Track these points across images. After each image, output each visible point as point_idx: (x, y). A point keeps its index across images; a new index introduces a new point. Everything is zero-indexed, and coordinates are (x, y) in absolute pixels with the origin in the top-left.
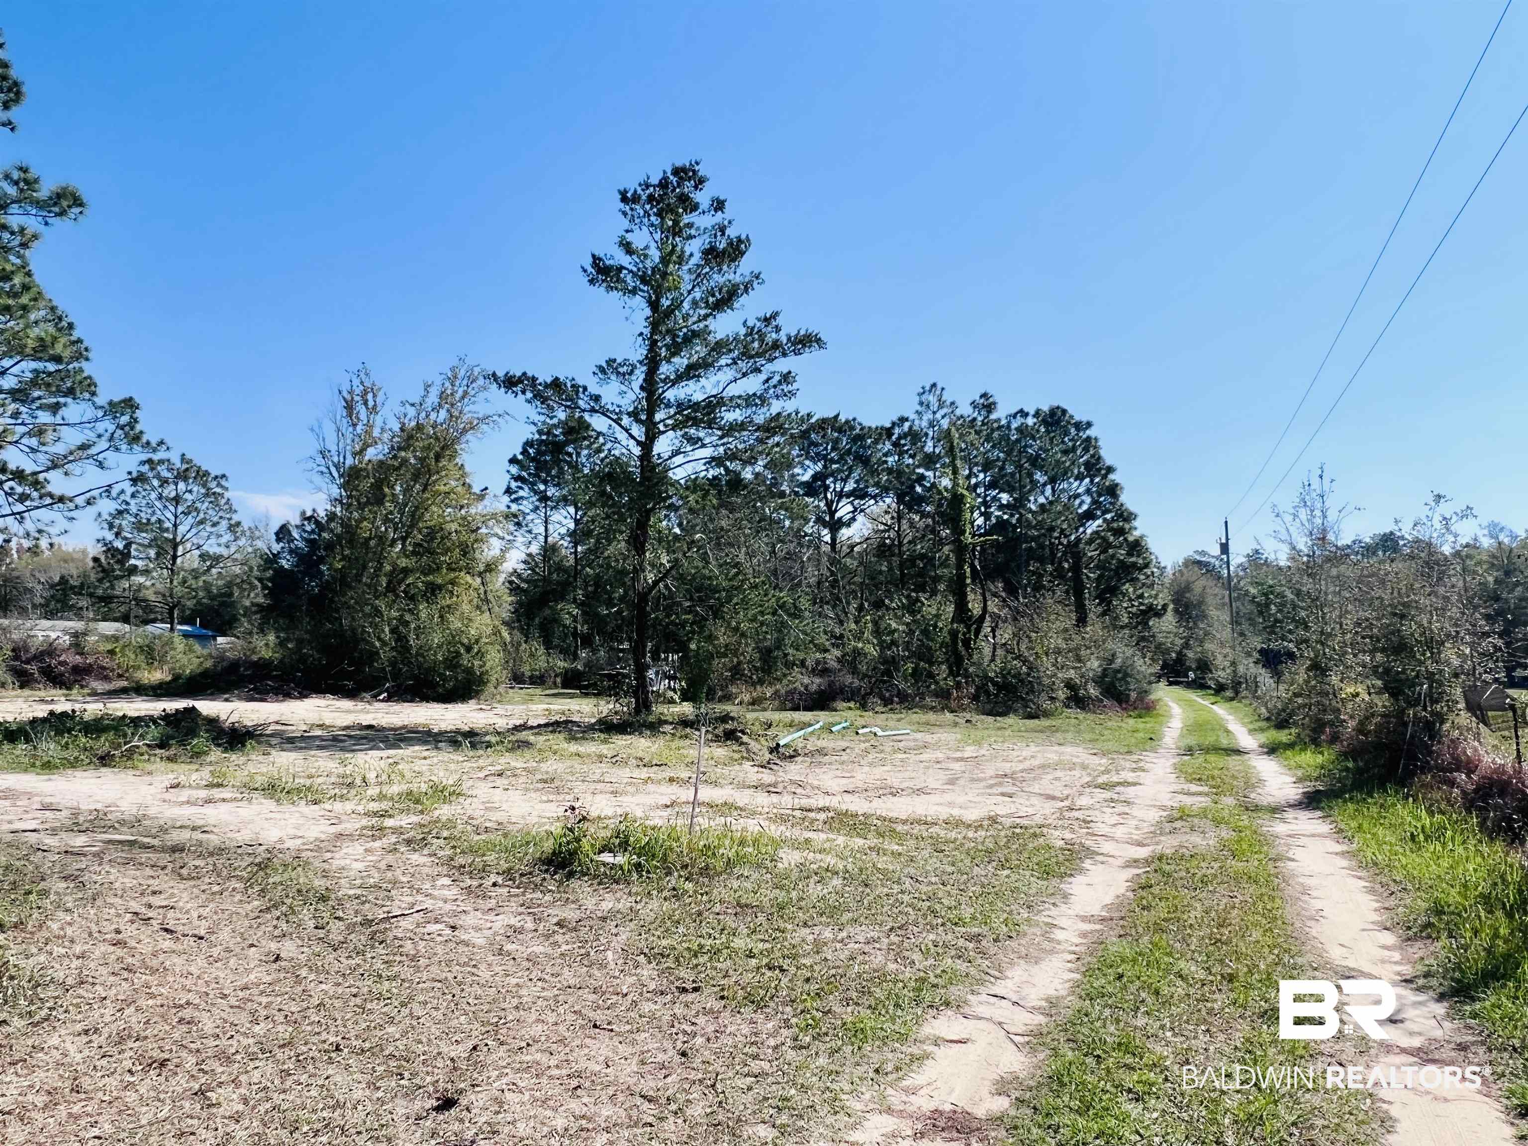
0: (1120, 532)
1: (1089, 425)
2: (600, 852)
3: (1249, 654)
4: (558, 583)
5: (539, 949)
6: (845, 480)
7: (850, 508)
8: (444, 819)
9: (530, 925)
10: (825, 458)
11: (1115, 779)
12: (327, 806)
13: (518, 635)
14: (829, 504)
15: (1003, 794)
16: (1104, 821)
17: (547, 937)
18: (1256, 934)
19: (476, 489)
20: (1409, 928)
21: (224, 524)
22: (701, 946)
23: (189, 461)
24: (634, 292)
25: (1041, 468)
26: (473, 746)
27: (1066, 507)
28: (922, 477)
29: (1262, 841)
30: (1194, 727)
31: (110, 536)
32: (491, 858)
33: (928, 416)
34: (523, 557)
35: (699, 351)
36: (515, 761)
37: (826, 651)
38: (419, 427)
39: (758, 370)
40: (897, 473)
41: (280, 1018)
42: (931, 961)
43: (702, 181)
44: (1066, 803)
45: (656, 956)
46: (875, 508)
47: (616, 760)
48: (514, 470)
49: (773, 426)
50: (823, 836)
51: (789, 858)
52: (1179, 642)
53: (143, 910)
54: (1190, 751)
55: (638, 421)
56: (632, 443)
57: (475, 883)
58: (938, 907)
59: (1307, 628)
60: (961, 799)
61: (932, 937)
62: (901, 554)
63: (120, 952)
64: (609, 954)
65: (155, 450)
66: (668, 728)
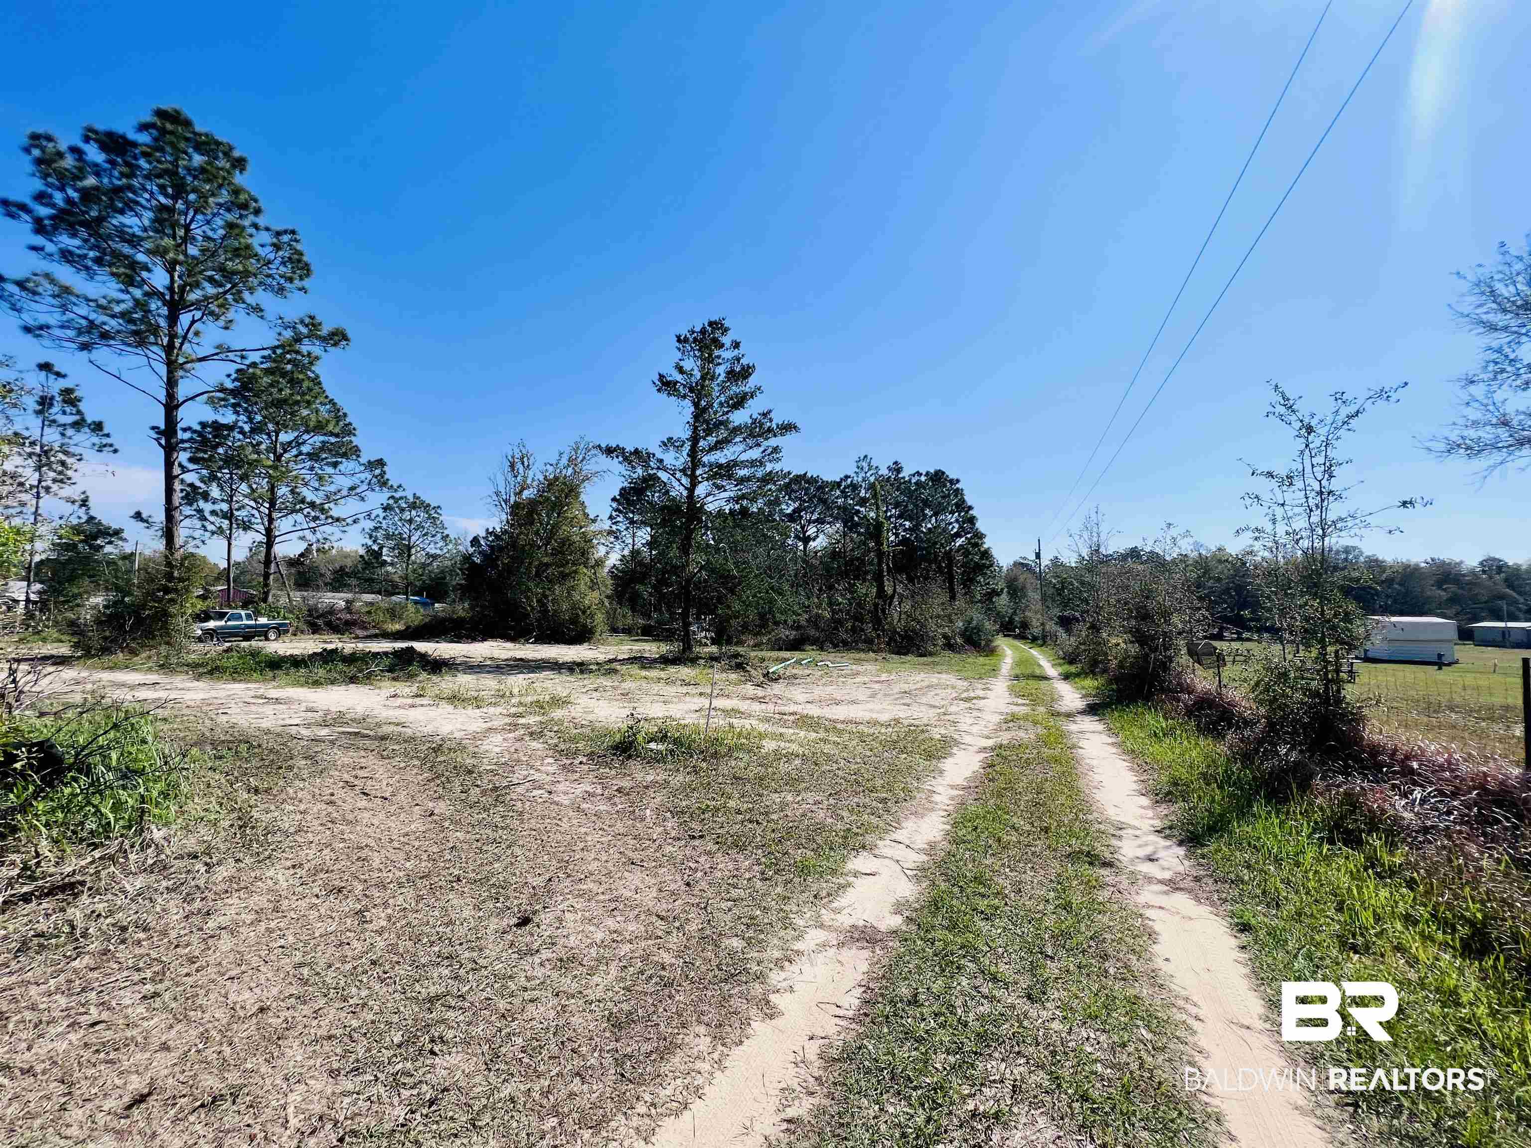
0: (976, 545)
1: (958, 481)
2: (649, 742)
3: (1051, 619)
4: (641, 573)
5: (602, 808)
6: (812, 513)
7: (815, 529)
8: (556, 719)
9: (599, 791)
10: (800, 499)
11: (972, 695)
12: (485, 710)
13: (615, 605)
14: (803, 527)
15: (904, 704)
16: (966, 721)
17: (610, 799)
18: (1062, 799)
19: (592, 516)
20: (1157, 795)
21: (439, 535)
22: (708, 806)
23: (418, 498)
24: (684, 397)
25: (929, 507)
26: (582, 672)
27: (944, 530)
28: (858, 511)
29: (1062, 735)
30: (1019, 663)
31: (370, 543)
32: (580, 746)
33: (862, 475)
34: (620, 557)
35: (723, 433)
36: (606, 682)
37: (800, 615)
38: (556, 479)
39: (759, 445)
40: (844, 508)
41: (424, 857)
42: (855, 817)
43: (726, 330)
44: (942, 710)
45: (677, 813)
46: (829, 529)
47: (669, 682)
48: (615, 505)
49: (768, 478)
50: (791, 731)
51: (769, 745)
52: (1010, 611)
53: (352, 779)
54: (1017, 677)
55: (686, 475)
56: (682, 488)
57: (569, 762)
58: (860, 779)
59: (1088, 604)
60: (878, 707)
61: (856, 800)
62: (845, 557)
63: (330, 809)
64: (648, 811)
65: (396, 491)
66: (702, 662)
